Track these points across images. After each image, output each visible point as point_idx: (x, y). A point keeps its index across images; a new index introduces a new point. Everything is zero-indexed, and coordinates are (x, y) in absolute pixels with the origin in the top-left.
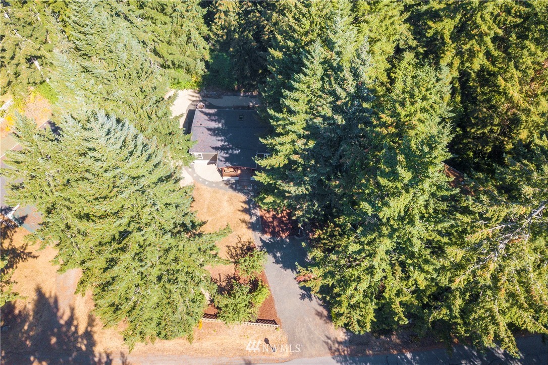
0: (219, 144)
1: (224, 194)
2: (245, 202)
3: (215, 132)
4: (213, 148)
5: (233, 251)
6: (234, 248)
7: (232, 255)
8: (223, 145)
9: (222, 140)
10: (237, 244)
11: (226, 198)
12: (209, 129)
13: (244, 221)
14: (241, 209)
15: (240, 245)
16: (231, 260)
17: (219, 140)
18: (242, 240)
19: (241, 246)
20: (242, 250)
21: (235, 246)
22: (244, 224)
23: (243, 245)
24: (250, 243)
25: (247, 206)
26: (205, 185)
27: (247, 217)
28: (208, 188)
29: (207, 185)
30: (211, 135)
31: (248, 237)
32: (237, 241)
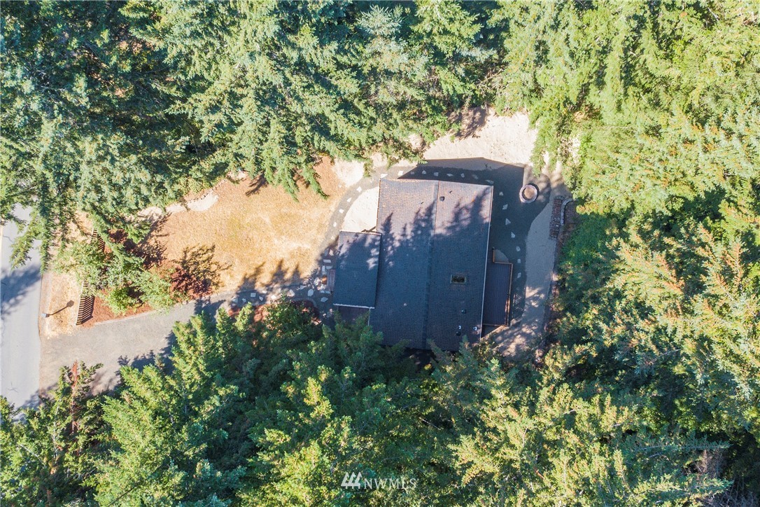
0: (396, 231)
1: (314, 242)
2: (297, 272)
3: (424, 222)
4: (389, 219)
5: (205, 257)
6: (209, 259)
7: (195, 255)
8: (393, 239)
9: (404, 235)
10: (216, 263)
11: (306, 246)
12: (430, 210)
13: (258, 271)
14: (284, 267)
15: (214, 267)
16: (189, 255)
17: (405, 229)
18: (222, 272)
19: (212, 270)
20: (204, 271)
21: (212, 261)
22: (252, 272)
23: (213, 274)
24: (217, 285)
25: (288, 276)
26: (337, 209)
27: (265, 278)
28: (331, 214)
29: (336, 212)
30: (417, 213)
31: (226, 283)
32: (221, 264)
